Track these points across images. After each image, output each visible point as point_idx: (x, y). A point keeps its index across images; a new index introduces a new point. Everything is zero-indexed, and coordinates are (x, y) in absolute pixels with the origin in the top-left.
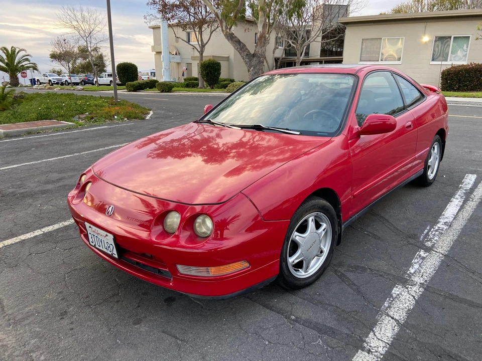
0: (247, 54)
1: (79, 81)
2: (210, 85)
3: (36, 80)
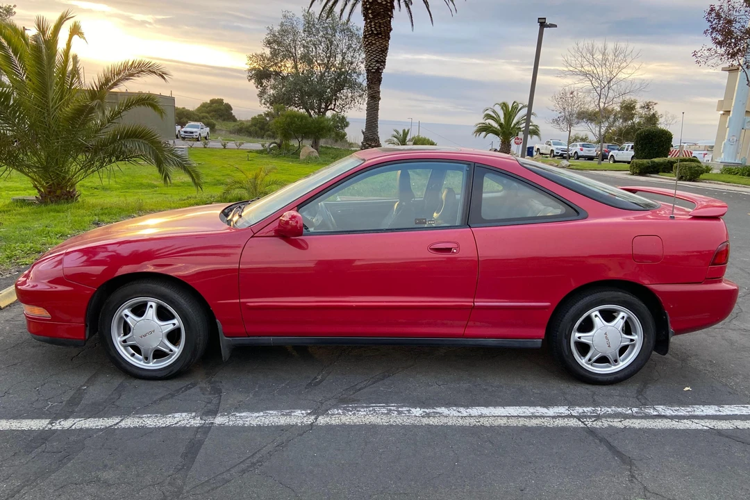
1: (595, 154)
3: (535, 149)
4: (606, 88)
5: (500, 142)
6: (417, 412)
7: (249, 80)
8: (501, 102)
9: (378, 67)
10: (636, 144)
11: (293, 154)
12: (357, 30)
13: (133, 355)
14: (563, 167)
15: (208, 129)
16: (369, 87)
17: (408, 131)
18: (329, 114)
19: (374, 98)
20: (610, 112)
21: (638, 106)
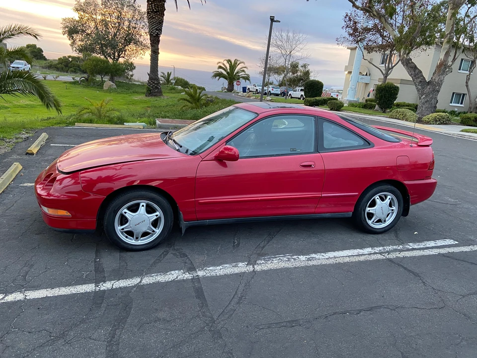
0: (420, 81)
1: (280, 93)
2: (382, 108)
3: (247, 88)
4: (289, 56)
5: (228, 83)
6: (302, 258)
7: (64, 34)
8: (227, 59)
9: (158, 33)
10: (305, 88)
11: (98, 85)
12: (138, 7)
13: (126, 237)
14: (268, 101)
15: (29, 66)
16: (152, 45)
17: (171, 73)
18: (121, 60)
19: (155, 53)
20: (285, 68)
21: (299, 66)
